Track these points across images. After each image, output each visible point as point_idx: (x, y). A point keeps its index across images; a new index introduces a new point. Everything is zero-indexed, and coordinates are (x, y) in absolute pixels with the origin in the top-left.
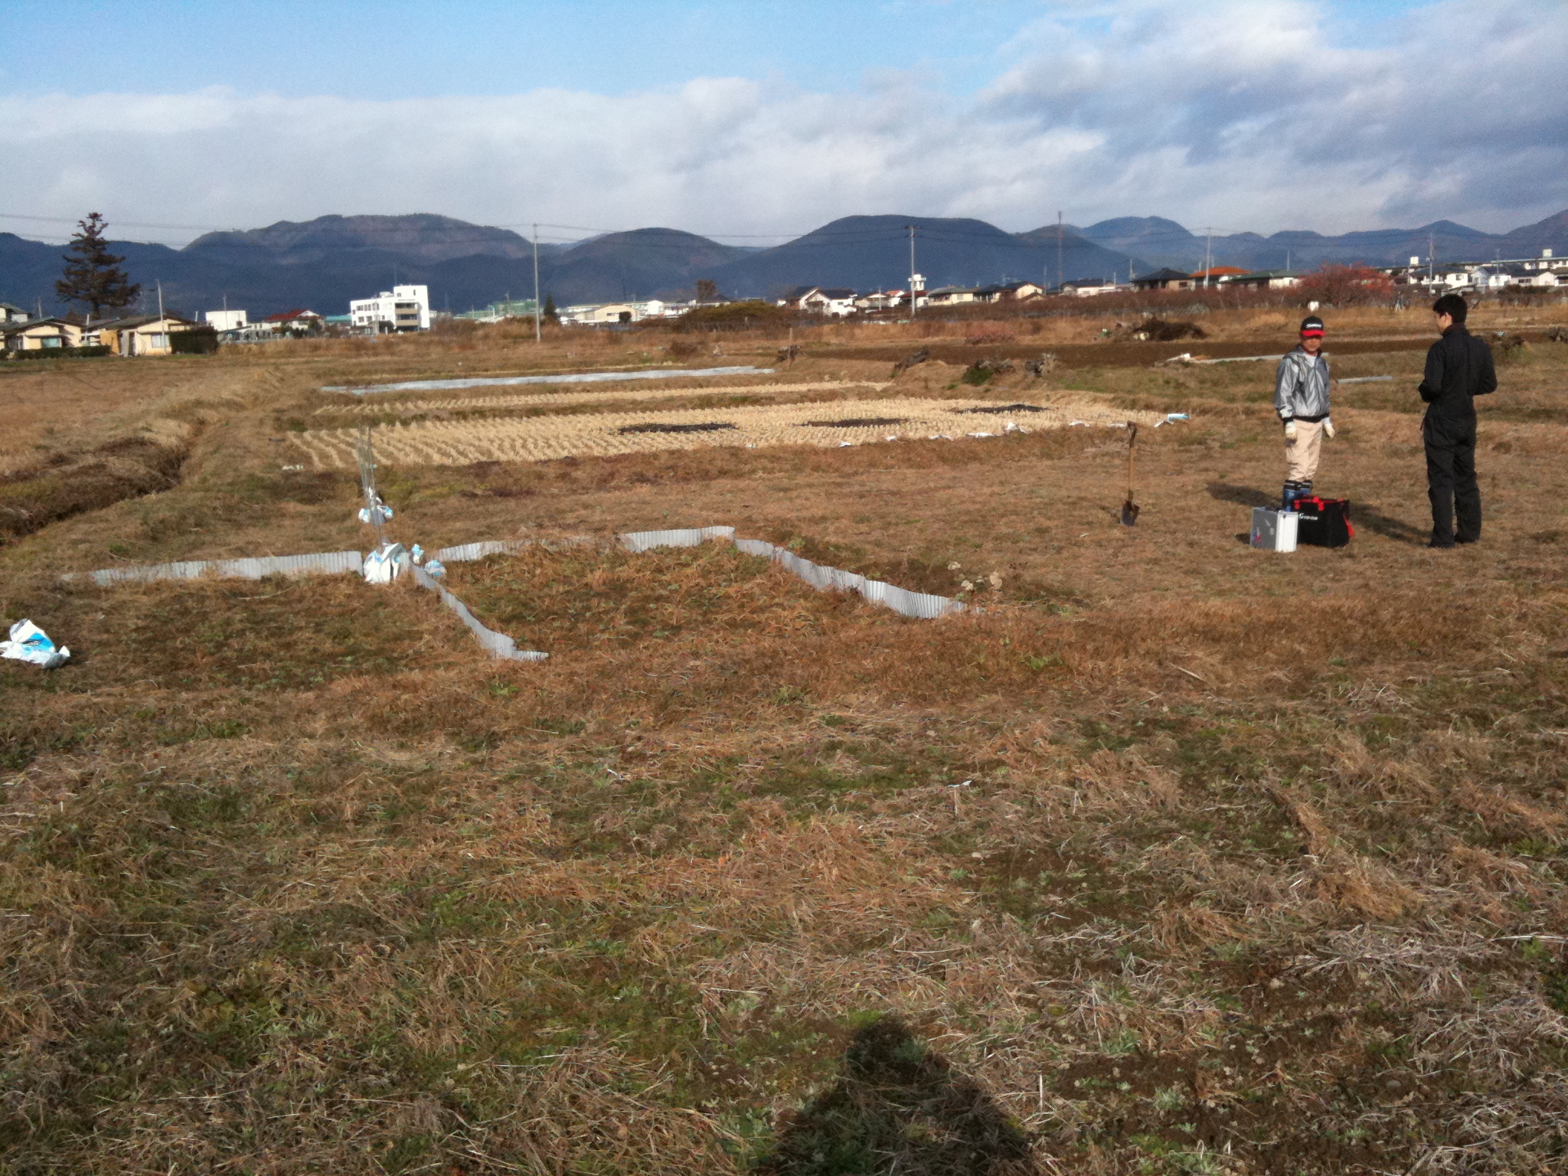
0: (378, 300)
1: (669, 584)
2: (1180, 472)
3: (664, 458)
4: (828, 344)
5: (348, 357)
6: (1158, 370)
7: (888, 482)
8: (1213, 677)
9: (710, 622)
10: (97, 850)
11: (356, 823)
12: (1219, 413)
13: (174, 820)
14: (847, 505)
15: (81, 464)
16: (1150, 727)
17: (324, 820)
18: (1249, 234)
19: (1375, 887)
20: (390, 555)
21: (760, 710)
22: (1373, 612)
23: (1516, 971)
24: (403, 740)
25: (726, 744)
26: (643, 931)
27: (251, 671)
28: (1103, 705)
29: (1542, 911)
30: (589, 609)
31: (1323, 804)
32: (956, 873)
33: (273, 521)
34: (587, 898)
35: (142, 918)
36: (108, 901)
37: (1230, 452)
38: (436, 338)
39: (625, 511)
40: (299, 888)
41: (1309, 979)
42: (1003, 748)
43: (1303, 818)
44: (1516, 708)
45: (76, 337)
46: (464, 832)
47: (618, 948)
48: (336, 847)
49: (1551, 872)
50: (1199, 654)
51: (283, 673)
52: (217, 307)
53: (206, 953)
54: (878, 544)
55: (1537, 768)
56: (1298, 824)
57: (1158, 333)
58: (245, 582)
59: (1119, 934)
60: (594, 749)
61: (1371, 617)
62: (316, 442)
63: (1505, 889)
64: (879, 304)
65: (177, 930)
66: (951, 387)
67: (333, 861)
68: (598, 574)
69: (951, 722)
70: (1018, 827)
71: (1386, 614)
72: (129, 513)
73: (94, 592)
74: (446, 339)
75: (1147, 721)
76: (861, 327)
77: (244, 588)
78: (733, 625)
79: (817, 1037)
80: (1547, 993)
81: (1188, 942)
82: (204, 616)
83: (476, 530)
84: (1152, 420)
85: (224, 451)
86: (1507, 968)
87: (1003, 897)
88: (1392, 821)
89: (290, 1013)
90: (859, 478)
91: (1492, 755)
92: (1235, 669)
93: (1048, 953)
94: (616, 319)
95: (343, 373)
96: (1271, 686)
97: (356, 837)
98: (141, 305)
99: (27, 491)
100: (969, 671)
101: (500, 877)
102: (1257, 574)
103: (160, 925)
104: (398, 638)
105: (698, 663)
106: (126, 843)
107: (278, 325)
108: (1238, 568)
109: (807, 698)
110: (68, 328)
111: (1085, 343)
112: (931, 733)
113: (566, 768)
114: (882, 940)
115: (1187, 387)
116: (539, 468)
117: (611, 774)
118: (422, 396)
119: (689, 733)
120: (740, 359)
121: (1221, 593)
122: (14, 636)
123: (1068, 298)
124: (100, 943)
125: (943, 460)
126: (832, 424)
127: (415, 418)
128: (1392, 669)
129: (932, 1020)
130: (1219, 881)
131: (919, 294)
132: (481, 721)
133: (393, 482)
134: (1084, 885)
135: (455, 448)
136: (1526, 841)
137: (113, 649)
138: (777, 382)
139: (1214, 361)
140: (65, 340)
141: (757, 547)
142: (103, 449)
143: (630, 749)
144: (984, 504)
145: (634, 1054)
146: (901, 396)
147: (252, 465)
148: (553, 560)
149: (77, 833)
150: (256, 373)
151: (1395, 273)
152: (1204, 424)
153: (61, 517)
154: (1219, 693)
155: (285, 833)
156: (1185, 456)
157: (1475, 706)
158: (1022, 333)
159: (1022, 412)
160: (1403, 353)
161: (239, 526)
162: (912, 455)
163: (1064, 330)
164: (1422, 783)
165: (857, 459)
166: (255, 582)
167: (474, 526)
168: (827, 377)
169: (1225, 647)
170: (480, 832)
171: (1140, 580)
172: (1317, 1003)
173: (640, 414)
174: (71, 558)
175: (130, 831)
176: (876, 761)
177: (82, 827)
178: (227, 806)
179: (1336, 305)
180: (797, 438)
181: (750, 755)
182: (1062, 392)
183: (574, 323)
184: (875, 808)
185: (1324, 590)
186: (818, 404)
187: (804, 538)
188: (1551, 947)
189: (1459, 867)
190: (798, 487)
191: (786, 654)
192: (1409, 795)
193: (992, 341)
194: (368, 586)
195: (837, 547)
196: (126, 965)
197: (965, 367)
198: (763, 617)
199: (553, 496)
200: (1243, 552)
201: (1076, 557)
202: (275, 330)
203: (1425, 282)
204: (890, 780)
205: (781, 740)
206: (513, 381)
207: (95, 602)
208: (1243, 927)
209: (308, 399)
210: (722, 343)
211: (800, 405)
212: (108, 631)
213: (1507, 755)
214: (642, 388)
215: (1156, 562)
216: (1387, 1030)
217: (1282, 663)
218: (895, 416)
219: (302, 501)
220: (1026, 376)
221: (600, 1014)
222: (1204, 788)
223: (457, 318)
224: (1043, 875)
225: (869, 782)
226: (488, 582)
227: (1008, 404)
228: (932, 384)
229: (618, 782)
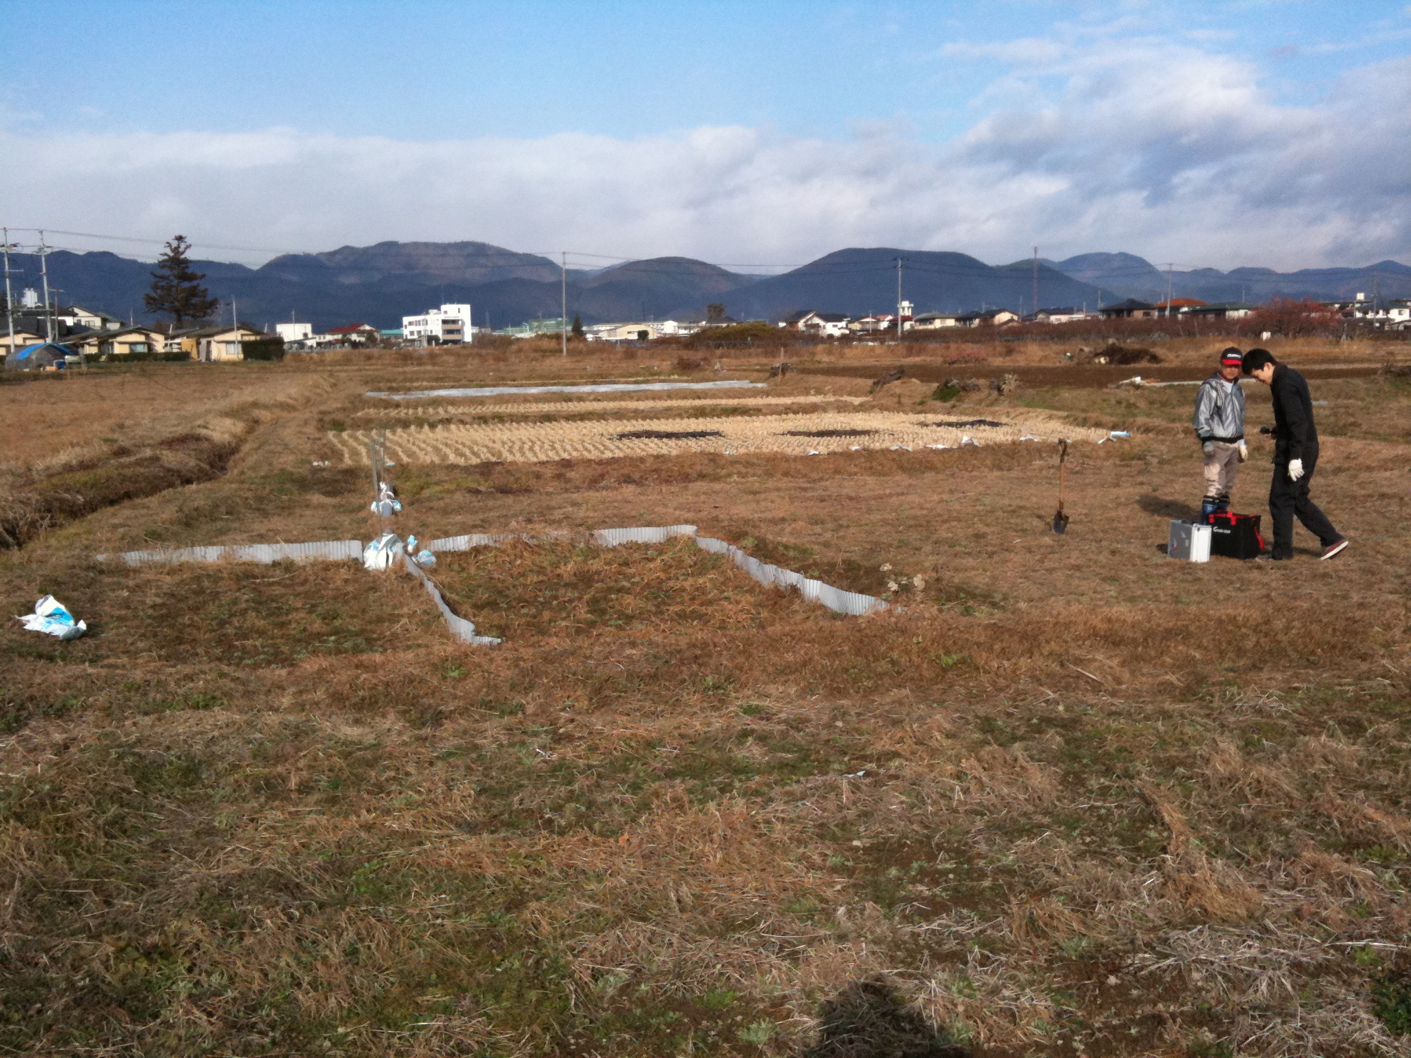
0: (427, 317)
1: (633, 576)
2: (1117, 485)
3: (650, 461)
4: (819, 362)
5: (395, 366)
6: (1112, 392)
7: (849, 488)
8: (1109, 678)
9: (662, 613)
10: (63, 810)
11: (299, 791)
12: (1159, 431)
13: (138, 784)
14: (806, 508)
15: (138, 456)
16: (1044, 724)
17: (272, 789)
18: (1210, 270)
19: (1223, 889)
20: (386, 545)
21: (686, 697)
22: (1267, 622)
23: (1345, 977)
24: (358, 716)
25: (647, 729)
26: (533, 905)
27: (244, 647)
28: (1004, 703)
29: (1380, 918)
30: (556, 598)
31: (1189, 805)
32: (833, 861)
33: (298, 511)
34: (491, 871)
35: (88, 876)
36: (60, 858)
37: (1167, 468)
38: (476, 351)
39: (607, 509)
40: (237, 851)
41: (1145, 978)
42: (901, 741)
43: (1167, 819)
44: (1390, 717)
45: (160, 344)
46: (396, 804)
47: (510, 921)
48: (279, 815)
49: (1396, 879)
50: (1099, 657)
51: (272, 650)
52: (287, 320)
53: (136, 910)
54: (826, 545)
55: (1401, 775)
56: (1163, 824)
57: (1117, 357)
58: (257, 565)
59: (972, 926)
60: (530, 730)
61: (1263, 628)
62: (351, 441)
63: (1349, 895)
64: (870, 327)
65: (117, 888)
66: (922, 403)
67: (273, 827)
68: (571, 566)
69: (858, 714)
70: (900, 818)
71: (1279, 624)
72: (169, 501)
73: (123, 571)
74: (484, 352)
75: (1042, 719)
76: (851, 347)
77: (256, 571)
78: (682, 616)
79: (672, 1015)
80: (1373, 1001)
81: (1038, 936)
82: (215, 596)
83: (471, 523)
84: (1098, 436)
85: (267, 448)
86: (1337, 974)
87: (875, 884)
88: (1254, 824)
89: (197, 970)
90: (823, 483)
91: (1360, 763)
92: (1132, 673)
93: (905, 942)
94: (635, 337)
95: (389, 380)
96: (1164, 689)
97: (297, 805)
98: (218, 317)
99: (84, 479)
100: (883, 666)
101: (417, 849)
102: (1168, 583)
103: (103, 883)
104: (380, 620)
105: (634, 652)
106: (91, 804)
107: (339, 337)
108: (1151, 576)
109: (730, 687)
110: (153, 335)
111: (1051, 365)
112: (840, 724)
113: (501, 746)
114: (753, 923)
115: (1137, 407)
116: (537, 469)
117: (539, 754)
118: (453, 402)
119: (616, 716)
120: (738, 374)
121: (1132, 600)
122: (39, 610)
123: (1041, 324)
124: (43, 898)
125: (902, 468)
126: (809, 434)
127: (441, 421)
128: (1279, 676)
129: (782, 1004)
130: (1076, 877)
131: (905, 319)
132: (432, 701)
133: (408, 478)
134: (951, 876)
135: (471, 449)
136: (1376, 847)
137: (128, 623)
138: (768, 395)
139: (1163, 384)
140: (150, 346)
141: (714, 545)
142: (162, 443)
143: (561, 731)
144: (931, 510)
145: (503, 1024)
146: (876, 410)
147: (287, 461)
148: (533, 553)
149: (48, 794)
150: (311, 378)
151: (1342, 308)
152: (1144, 442)
153: (112, 503)
154: (1114, 694)
155: (236, 799)
156: (1125, 471)
157: (1352, 714)
158: (994, 355)
159: (983, 427)
160: (1340, 381)
161: (265, 514)
162: (874, 464)
163: (1034, 354)
164: (1286, 788)
165: (824, 466)
166: (266, 566)
167: (470, 519)
168: (812, 392)
169: (1125, 651)
170: (410, 805)
171: (1059, 585)
172: (1149, 1001)
173: (640, 422)
174: (108, 540)
175: (96, 793)
176: (784, 750)
177: (53, 789)
178: (190, 772)
179: (1286, 335)
180: (772, 446)
181: (668, 739)
182: (1021, 410)
183: (598, 340)
184: (772, 794)
185: (1228, 598)
186: (800, 416)
187: (756, 538)
188: (1383, 954)
189: (1308, 871)
190: (767, 490)
191: (715, 646)
192: (1273, 799)
193: (966, 362)
194: (366, 572)
195: (786, 547)
196: (63, 919)
197: (935, 385)
198: (710, 610)
199: (547, 494)
200: (1160, 561)
201: (1005, 561)
202: (337, 341)
203: (1370, 316)
204: (793, 768)
205: (698, 727)
206: (534, 391)
207: (123, 580)
208: (1091, 923)
209: (352, 403)
210: (724, 360)
211: (784, 416)
212: (128, 608)
213: (1374, 762)
214: (647, 398)
215: (1078, 568)
216: (1211, 1031)
217: (1175, 668)
218: (867, 428)
219: (327, 494)
220: (989, 395)
221: (479, 985)
222: (1083, 785)
223: (496, 333)
224: (915, 865)
225: (774, 768)
226: (473, 571)
227: (971, 419)
228: (903, 400)
229: (545, 762)
